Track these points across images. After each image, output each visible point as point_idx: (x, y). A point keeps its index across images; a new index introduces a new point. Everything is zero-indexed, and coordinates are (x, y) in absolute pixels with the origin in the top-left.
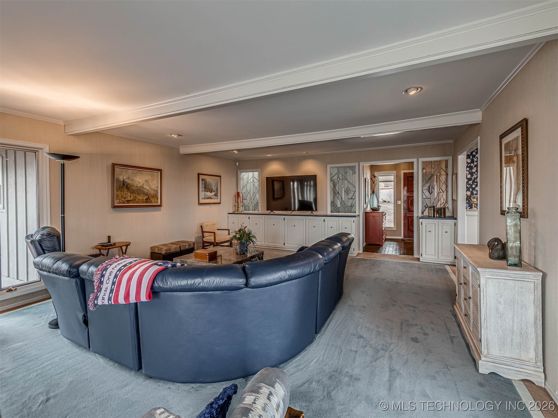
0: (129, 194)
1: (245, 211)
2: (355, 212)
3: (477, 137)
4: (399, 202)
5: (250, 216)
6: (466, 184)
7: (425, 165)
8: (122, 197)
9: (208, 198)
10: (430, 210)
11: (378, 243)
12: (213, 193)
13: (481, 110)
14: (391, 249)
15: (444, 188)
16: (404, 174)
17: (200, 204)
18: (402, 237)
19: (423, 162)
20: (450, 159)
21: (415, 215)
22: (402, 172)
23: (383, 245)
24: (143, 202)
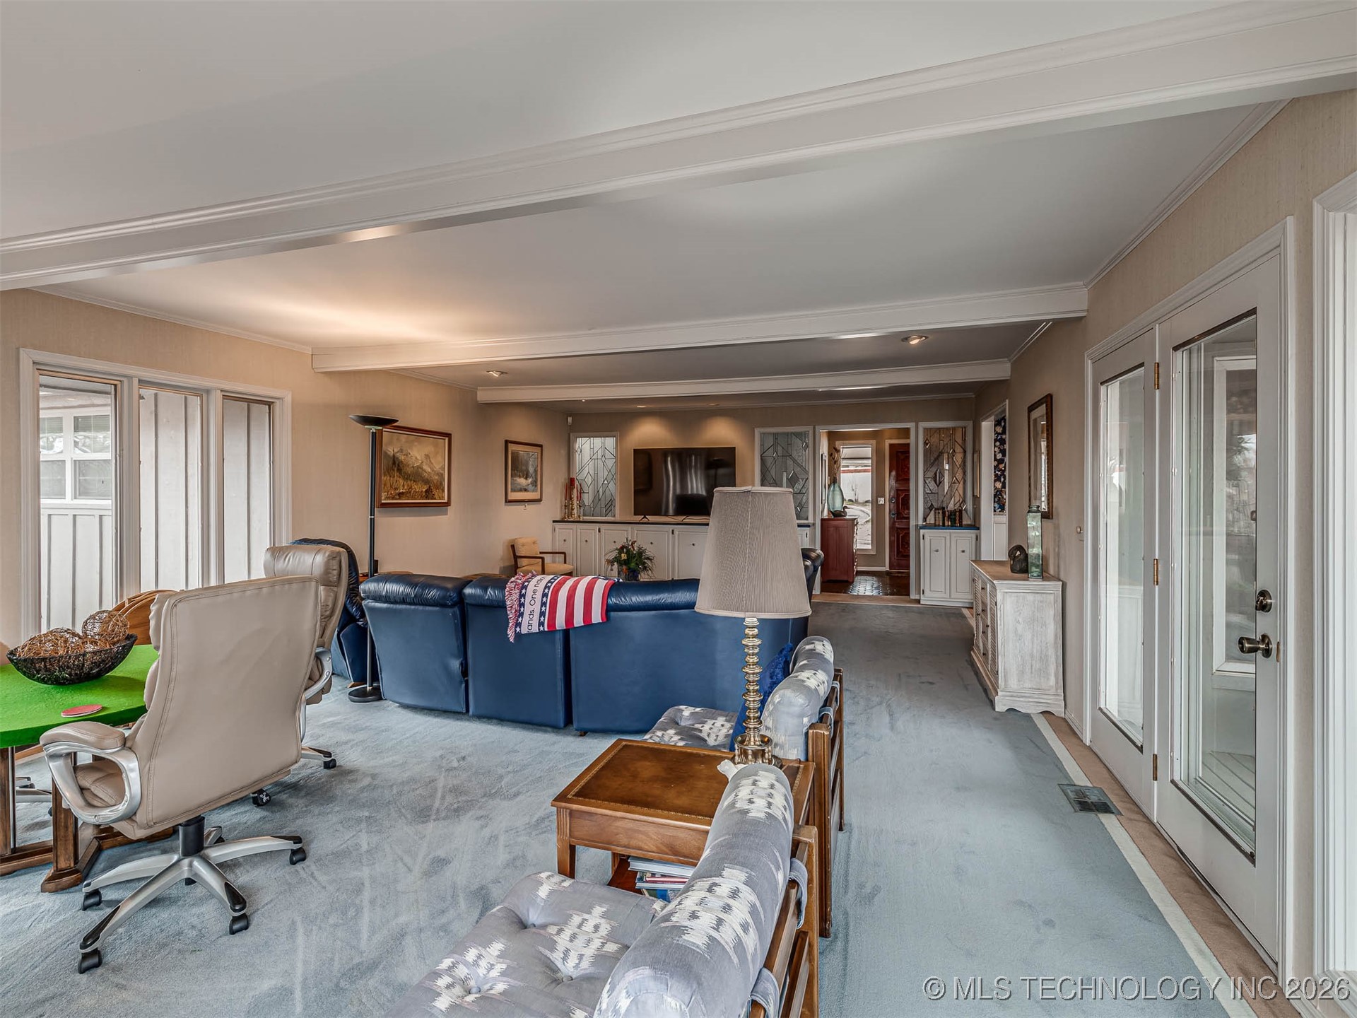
0: (401, 481)
1: (585, 517)
2: (807, 519)
3: (1004, 401)
4: (881, 501)
5: (603, 527)
6: (995, 469)
7: (929, 435)
8: (391, 486)
9: (521, 490)
10: (937, 514)
11: (845, 578)
12: (530, 480)
13: (1010, 361)
14: (869, 587)
15: (959, 475)
16: (891, 446)
17: (508, 501)
18: (887, 568)
19: (926, 430)
20: (970, 424)
21: (912, 523)
22: (888, 442)
23: (853, 582)
24: (422, 498)
